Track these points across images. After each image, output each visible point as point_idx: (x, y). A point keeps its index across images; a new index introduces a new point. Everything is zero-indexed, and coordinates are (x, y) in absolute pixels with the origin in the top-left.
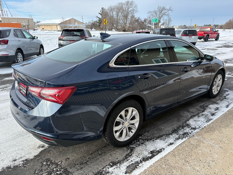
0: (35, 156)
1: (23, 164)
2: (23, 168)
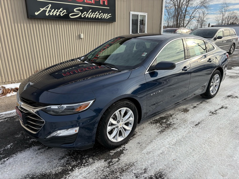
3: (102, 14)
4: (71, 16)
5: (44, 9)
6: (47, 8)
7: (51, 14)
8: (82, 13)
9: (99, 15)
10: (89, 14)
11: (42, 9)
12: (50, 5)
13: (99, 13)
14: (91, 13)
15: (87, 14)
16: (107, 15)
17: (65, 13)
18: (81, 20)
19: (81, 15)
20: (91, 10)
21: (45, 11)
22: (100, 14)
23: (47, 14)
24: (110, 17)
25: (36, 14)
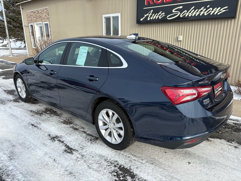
0: (220, 139)
1: (233, 141)
2: (235, 140)
3: (211, 9)
4: (168, 17)
5: (147, 15)
6: (149, 14)
7: (152, 18)
8: (181, 13)
9: (205, 11)
10: (190, 12)
11: (146, 15)
12: (152, 10)
13: (205, 9)
14: (194, 10)
15: (187, 12)
16: (220, 10)
17: (163, 16)
18: (179, 20)
19: (180, 15)
20: (194, 7)
21: (147, 16)
22: (207, 9)
23: (149, 19)
24: (224, 11)
25: (141, 20)
